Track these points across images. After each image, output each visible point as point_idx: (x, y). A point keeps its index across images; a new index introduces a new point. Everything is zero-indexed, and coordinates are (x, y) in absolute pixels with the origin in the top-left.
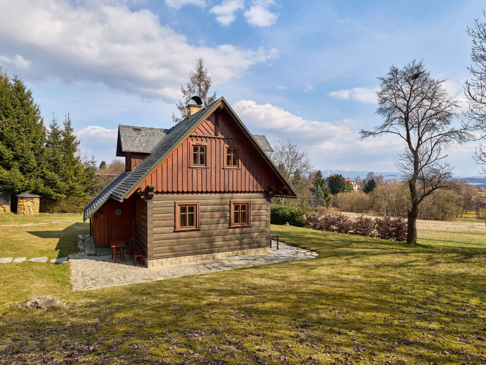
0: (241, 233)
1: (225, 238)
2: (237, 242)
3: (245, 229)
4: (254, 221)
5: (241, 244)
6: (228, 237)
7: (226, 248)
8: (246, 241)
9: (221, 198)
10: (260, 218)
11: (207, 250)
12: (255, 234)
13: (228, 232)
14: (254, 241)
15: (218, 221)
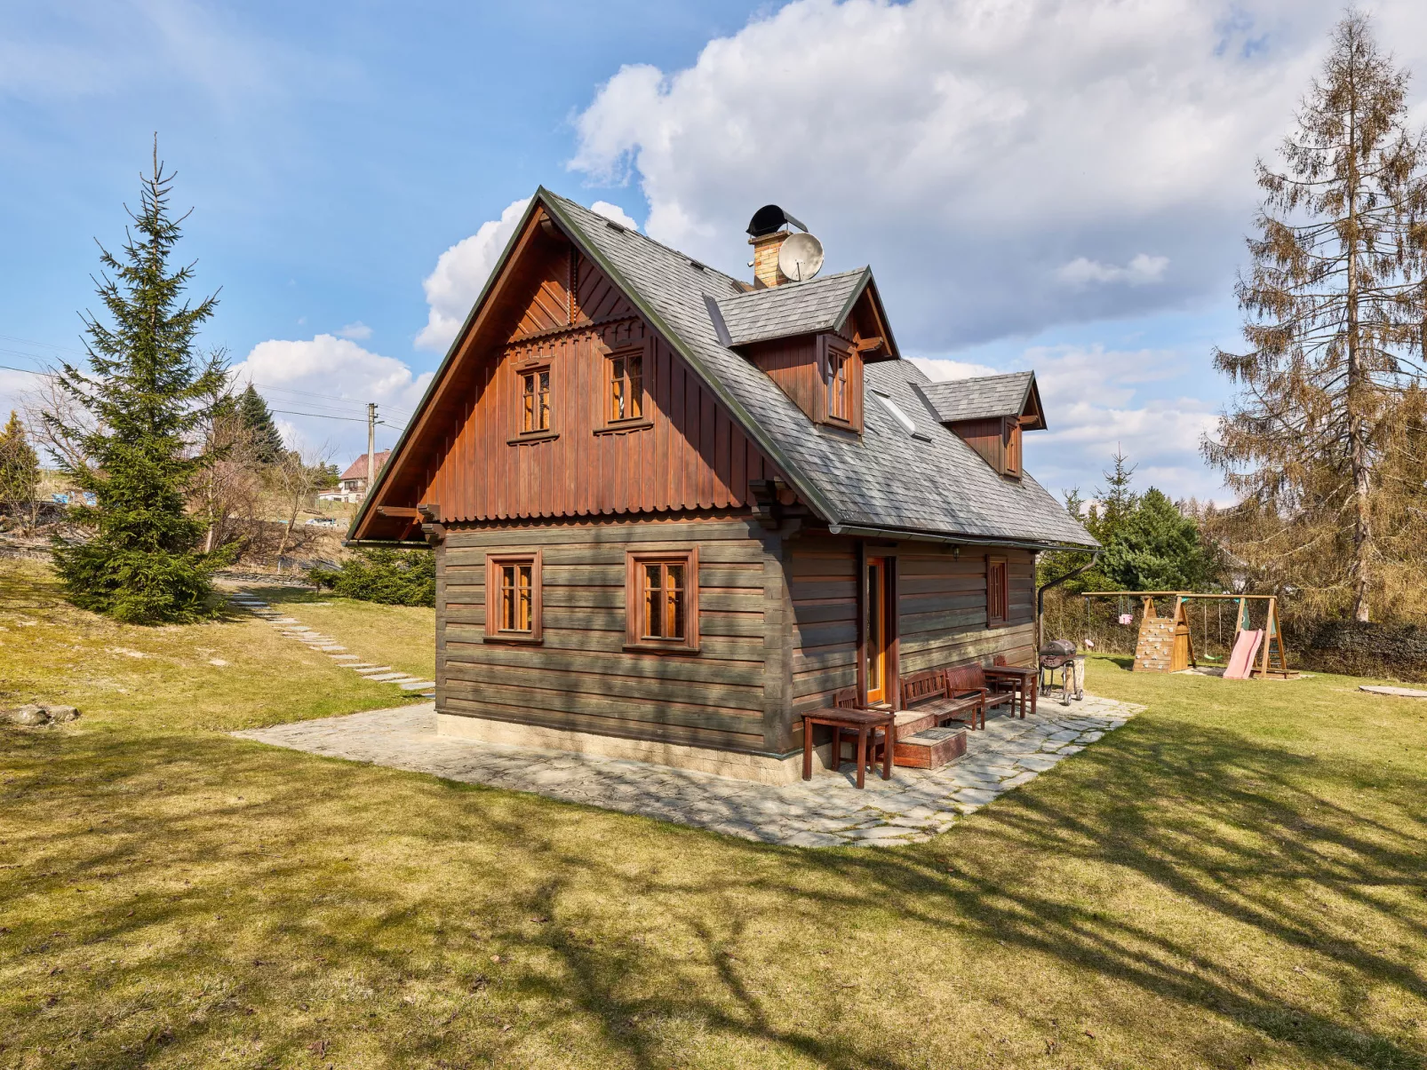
0: (662, 677)
1: (610, 687)
2: (649, 708)
3: (675, 664)
4: (706, 633)
5: (661, 719)
6: (618, 682)
7: (612, 723)
8: (677, 709)
9: (598, 542)
10: (730, 625)
11: (559, 716)
12: (715, 692)
13: (618, 662)
14: (709, 718)
15: (589, 620)
